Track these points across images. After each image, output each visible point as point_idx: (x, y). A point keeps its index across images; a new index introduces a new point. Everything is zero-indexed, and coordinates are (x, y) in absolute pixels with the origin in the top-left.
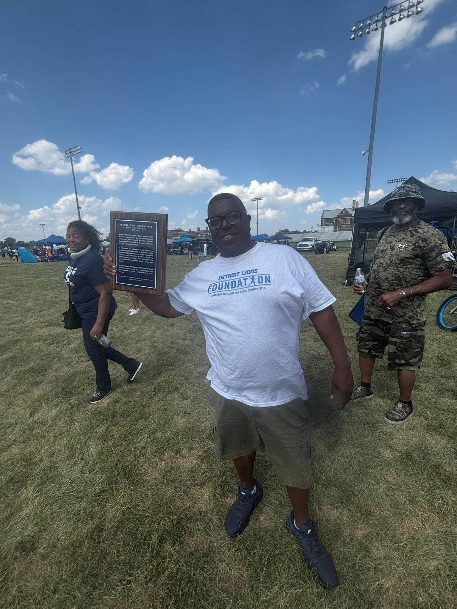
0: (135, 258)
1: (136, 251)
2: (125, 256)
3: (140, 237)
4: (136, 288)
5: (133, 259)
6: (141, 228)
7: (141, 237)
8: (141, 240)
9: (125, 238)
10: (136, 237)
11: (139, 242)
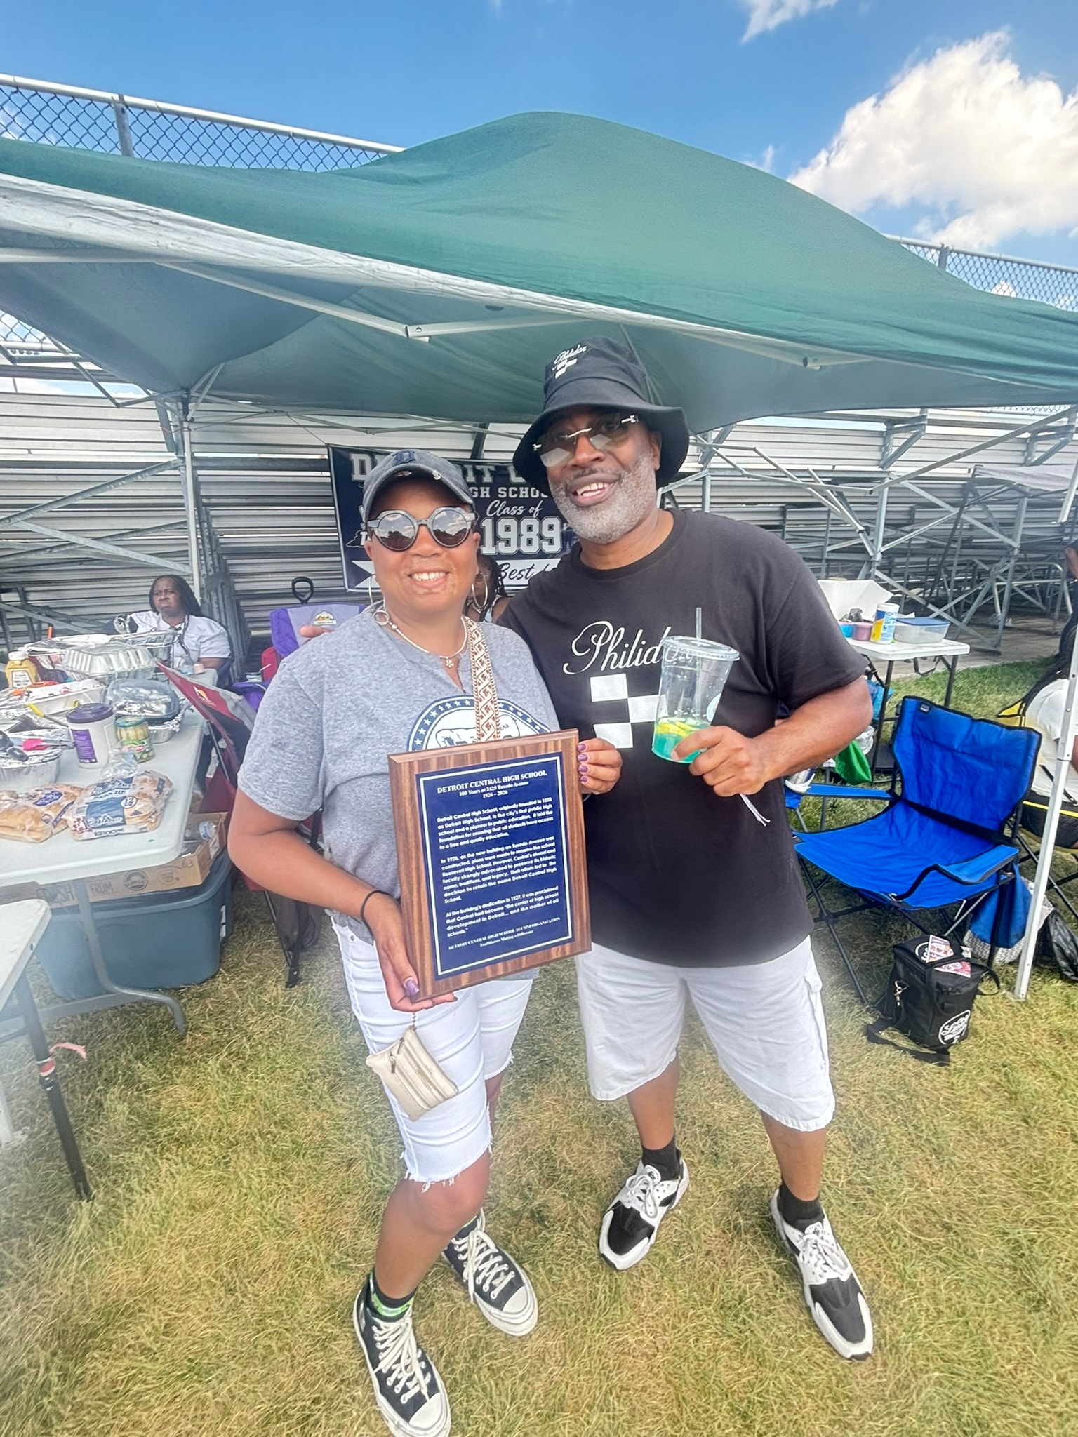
0: (498, 876)
1: (500, 852)
2: (465, 880)
3: (509, 810)
4: (509, 963)
5: (492, 880)
6: (512, 783)
7: (512, 810)
8: (516, 816)
9: (460, 827)
10: (496, 813)
11: (508, 824)
